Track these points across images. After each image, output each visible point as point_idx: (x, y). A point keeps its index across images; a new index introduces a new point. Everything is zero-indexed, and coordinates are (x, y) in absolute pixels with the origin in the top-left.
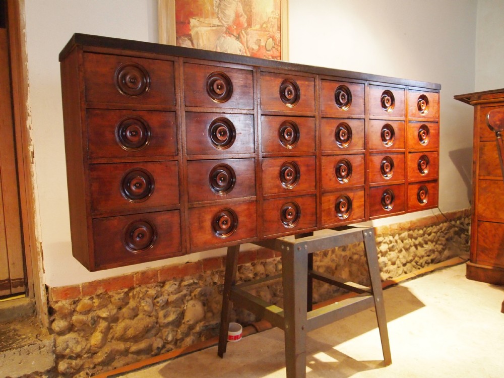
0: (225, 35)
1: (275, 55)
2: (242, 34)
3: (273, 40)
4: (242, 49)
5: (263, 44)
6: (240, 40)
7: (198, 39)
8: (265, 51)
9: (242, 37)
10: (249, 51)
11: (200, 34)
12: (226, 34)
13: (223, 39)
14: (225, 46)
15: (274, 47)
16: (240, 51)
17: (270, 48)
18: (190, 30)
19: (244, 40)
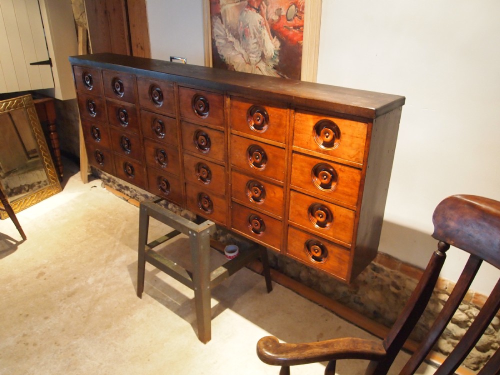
0: (247, 9)
1: (297, 25)
2: (262, 4)
3: (296, 7)
4: (262, 22)
5: (284, 13)
6: (260, 12)
7: (225, 16)
8: (286, 20)
9: (262, 8)
10: (269, 23)
11: (227, 12)
12: (247, 7)
13: (245, 13)
14: (247, 20)
15: (297, 16)
16: (260, 23)
17: (292, 17)
18: (220, 9)
19: (264, 11)
